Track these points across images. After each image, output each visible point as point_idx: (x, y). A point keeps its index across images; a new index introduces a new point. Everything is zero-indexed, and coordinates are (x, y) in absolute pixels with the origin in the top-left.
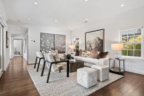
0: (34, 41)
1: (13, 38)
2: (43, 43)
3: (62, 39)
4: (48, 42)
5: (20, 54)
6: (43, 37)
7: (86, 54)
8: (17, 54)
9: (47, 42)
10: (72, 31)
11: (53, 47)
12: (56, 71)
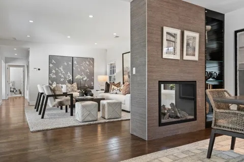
0: (39, 69)
1: (7, 64)
2: (54, 71)
3: (87, 64)
4: (62, 70)
5: (21, 93)
6: (53, 61)
7: (116, 89)
8: (16, 93)
9: (60, 70)
10: (106, 50)
11: (71, 78)
12: (54, 106)
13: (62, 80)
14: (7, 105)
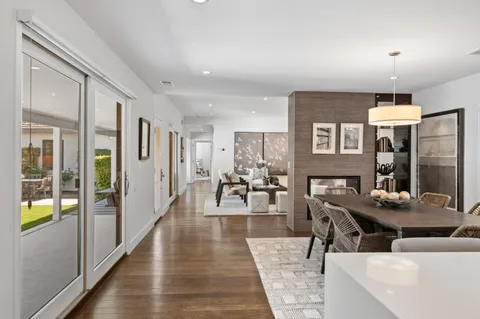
0: (223, 150)
1: (193, 140)
2: (240, 152)
3: (283, 142)
4: (250, 150)
5: (208, 175)
6: (240, 139)
8: (204, 174)
12: (230, 195)
13: (250, 162)
14: (193, 190)
